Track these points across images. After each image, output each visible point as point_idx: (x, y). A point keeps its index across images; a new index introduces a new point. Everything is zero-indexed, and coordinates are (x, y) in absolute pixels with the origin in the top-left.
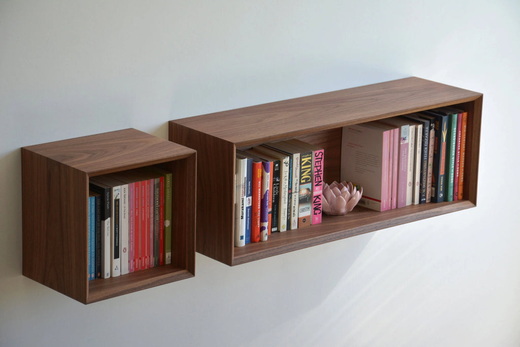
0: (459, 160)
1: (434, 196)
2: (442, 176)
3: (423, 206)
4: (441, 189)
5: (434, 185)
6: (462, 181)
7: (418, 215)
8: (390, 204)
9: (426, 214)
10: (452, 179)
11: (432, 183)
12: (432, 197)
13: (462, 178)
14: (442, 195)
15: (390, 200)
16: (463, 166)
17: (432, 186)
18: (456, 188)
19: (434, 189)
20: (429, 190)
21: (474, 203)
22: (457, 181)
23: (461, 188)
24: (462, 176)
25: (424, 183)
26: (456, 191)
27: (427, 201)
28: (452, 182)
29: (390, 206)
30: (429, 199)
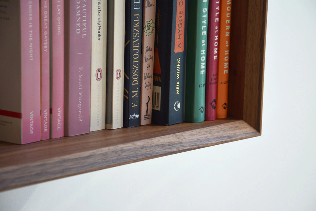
0: (219, 16)
1: (159, 109)
2: (178, 55)
3: (132, 131)
4: (177, 89)
5: (160, 79)
6: (226, 71)
7: (122, 151)
8: (46, 123)
9: (142, 147)
10: (203, 66)
11: (155, 74)
12: (153, 111)
13: (226, 65)
14: (179, 106)
15: (46, 113)
16: (227, 34)
17: (155, 83)
18: (213, 87)
19: (159, 89)
20: (146, 93)
21: (257, 127)
22: (213, 72)
23: (223, 89)
24: (226, 59)
25: (135, 74)
26: (213, 97)
27: (143, 122)
28: (203, 72)
29: (46, 130)
30: (147, 117)
